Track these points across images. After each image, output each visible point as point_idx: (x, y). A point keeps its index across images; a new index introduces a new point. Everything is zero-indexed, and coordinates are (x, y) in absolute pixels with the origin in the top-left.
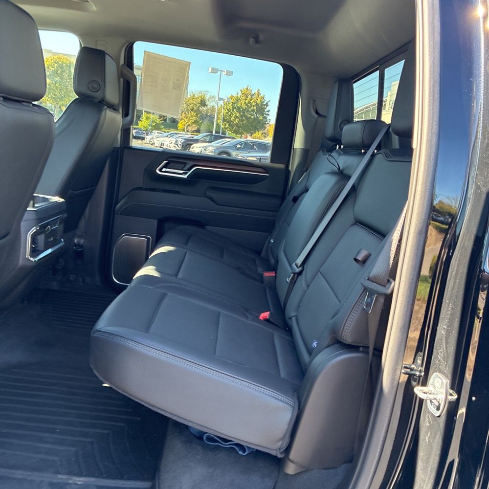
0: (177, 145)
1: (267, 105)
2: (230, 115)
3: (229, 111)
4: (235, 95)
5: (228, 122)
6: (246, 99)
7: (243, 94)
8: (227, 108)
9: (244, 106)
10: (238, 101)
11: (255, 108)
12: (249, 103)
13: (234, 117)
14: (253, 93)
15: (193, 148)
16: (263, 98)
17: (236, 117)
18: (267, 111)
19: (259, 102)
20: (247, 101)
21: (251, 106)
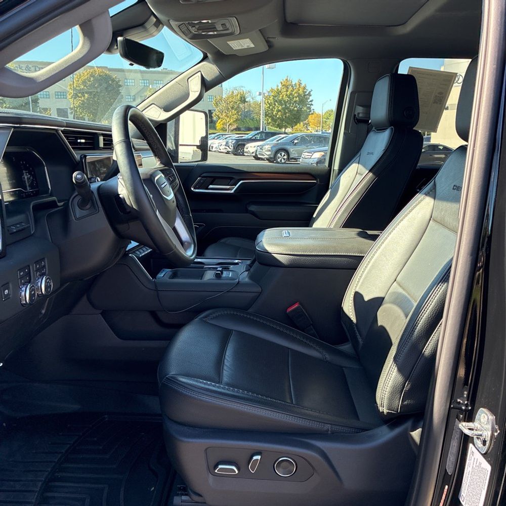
0: (229, 147)
1: (309, 94)
2: (272, 110)
3: (270, 105)
4: (275, 88)
5: (270, 117)
6: (287, 91)
7: (283, 85)
8: (268, 102)
9: (286, 99)
10: (278, 93)
11: (297, 99)
12: (291, 94)
13: (277, 111)
14: (293, 83)
15: (247, 148)
16: (304, 88)
17: (279, 111)
18: (310, 101)
19: (301, 92)
20: (288, 93)
21: (293, 98)
